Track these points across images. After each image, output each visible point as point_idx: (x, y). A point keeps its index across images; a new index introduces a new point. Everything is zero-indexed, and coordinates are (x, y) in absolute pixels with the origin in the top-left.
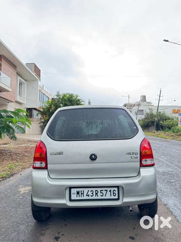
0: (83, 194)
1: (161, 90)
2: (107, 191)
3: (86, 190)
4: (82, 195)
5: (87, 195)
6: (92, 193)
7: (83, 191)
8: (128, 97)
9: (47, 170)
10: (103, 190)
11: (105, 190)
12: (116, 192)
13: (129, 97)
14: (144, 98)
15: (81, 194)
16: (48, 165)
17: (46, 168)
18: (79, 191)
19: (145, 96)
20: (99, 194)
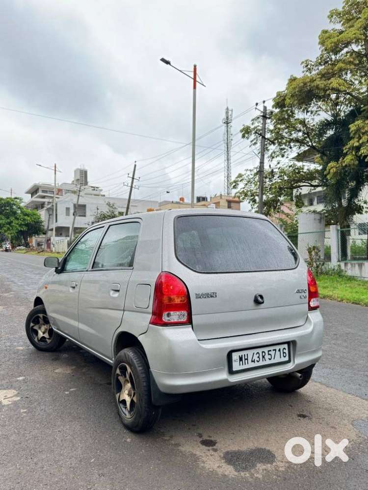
0: (247, 359)
1: (135, 166)
2: (275, 350)
3: (250, 353)
4: (246, 361)
5: (252, 361)
6: (259, 357)
7: (247, 355)
8: (54, 168)
9: (191, 326)
10: (270, 351)
11: (273, 350)
12: (286, 351)
13: (55, 170)
14: (82, 176)
15: (245, 359)
16: (193, 316)
17: (189, 321)
18: (242, 356)
19: (86, 172)
20: (267, 357)
